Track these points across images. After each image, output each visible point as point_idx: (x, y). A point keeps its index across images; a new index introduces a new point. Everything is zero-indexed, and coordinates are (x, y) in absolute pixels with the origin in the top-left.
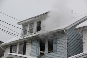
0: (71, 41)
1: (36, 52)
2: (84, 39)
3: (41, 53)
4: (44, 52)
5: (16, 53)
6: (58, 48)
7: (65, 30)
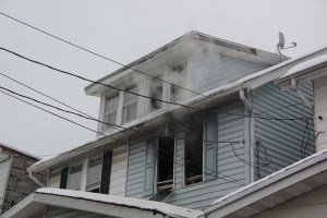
0: (268, 123)
1: (142, 184)
2: (320, 118)
3: (161, 188)
4: (172, 183)
5: (78, 189)
6: (220, 163)
7: (245, 90)
